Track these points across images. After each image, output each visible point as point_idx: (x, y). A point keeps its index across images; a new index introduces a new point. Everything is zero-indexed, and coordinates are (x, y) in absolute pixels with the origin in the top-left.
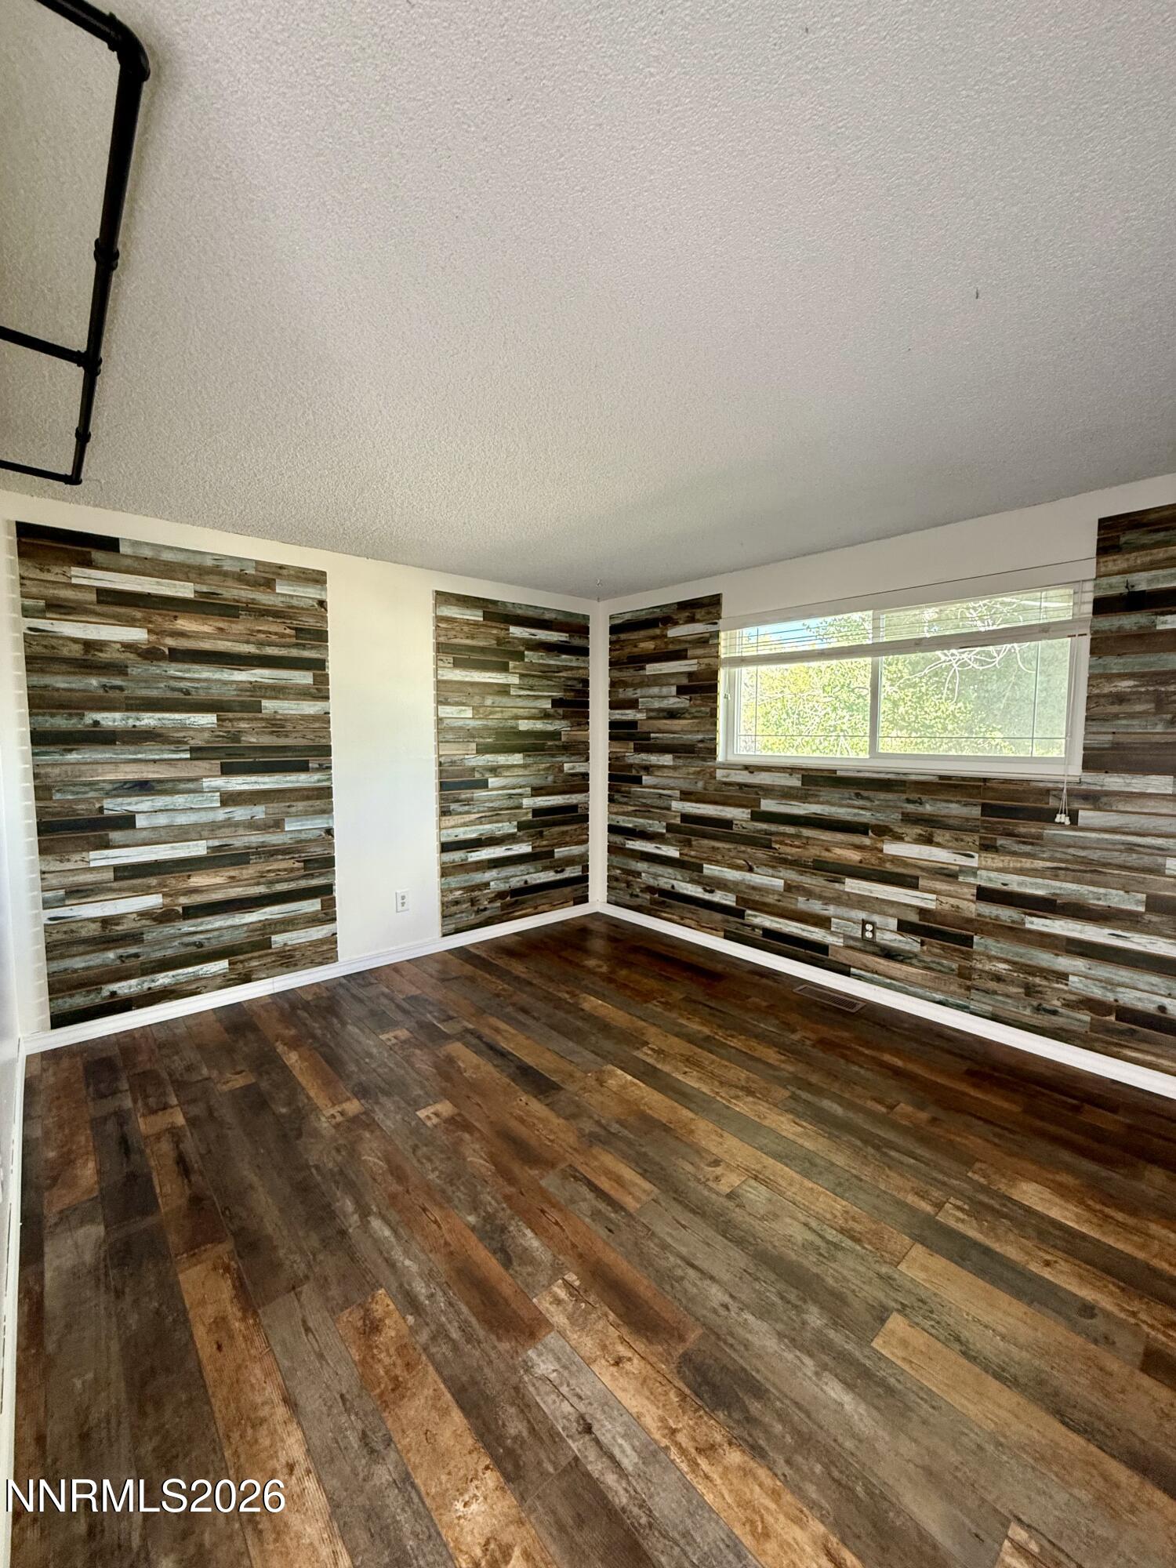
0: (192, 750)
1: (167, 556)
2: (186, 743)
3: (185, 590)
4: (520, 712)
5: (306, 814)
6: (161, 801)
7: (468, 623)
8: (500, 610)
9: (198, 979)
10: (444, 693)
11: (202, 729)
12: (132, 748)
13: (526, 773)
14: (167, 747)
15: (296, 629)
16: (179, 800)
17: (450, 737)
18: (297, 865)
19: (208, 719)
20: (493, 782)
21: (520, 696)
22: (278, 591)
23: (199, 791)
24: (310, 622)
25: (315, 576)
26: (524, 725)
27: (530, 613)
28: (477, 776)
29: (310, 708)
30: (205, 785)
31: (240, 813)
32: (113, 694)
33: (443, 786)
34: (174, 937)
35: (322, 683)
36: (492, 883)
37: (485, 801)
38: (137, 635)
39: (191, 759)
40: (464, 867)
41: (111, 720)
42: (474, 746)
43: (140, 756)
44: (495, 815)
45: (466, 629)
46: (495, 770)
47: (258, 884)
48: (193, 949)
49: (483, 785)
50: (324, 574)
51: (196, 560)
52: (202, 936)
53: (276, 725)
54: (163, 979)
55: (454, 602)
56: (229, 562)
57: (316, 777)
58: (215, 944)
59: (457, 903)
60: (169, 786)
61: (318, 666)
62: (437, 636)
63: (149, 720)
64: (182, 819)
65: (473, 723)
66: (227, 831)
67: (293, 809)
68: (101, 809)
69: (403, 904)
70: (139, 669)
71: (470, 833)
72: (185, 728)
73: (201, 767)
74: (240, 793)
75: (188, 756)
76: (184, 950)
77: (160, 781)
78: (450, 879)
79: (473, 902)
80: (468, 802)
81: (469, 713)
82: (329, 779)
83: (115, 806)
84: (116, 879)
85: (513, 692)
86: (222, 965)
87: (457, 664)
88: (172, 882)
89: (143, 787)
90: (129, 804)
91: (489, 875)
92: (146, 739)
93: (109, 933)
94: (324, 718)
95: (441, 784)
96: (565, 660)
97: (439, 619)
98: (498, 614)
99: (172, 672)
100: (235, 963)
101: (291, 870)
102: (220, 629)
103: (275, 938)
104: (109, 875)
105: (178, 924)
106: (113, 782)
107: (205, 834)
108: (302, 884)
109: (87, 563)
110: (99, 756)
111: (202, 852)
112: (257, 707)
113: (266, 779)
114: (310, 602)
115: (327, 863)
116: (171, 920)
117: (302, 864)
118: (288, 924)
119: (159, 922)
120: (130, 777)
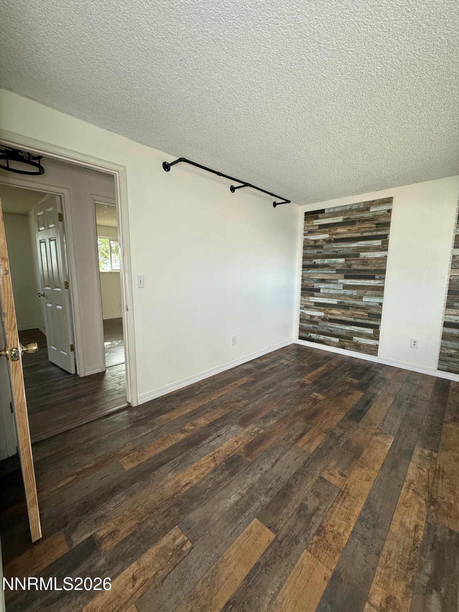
0: (337, 270)
1: (337, 210)
2: (335, 268)
3: (340, 219)
5: (372, 296)
6: (327, 285)
9: (330, 341)
11: (340, 264)
12: (321, 269)
14: (330, 269)
15: (377, 224)
16: (331, 286)
19: (342, 260)
22: (371, 211)
23: (337, 283)
24: (383, 220)
25: (387, 200)
29: (379, 254)
30: (339, 281)
31: (348, 292)
32: (320, 254)
33: (451, 292)
34: (325, 326)
35: (385, 244)
38: (326, 236)
39: (336, 273)
41: (318, 261)
43: (323, 272)
47: (351, 317)
48: (330, 332)
50: (392, 198)
51: (345, 208)
52: (333, 329)
53: (365, 261)
54: (322, 337)
56: (355, 205)
57: (378, 282)
58: (335, 333)
59: (451, 355)
60: (329, 281)
61: (385, 237)
63: (326, 261)
64: (332, 292)
66: (344, 298)
67: (367, 293)
68: (313, 286)
69: (414, 345)
70: (326, 246)
72: (335, 263)
73: (339, 276)
74: (349, 285)
76: (327, 331)
77: (327, 279)
78: (448, 342)
82: (384, 283)
83: (317, 286)
84: (315, 306)
86: (336, 340)
88: (327, 310)
89: (323, 281)
90: (319, 285)
92: (325, 267)
93: (311, 320)
94: (385, 258)
99: (334, 246)
100: (341, 341)
101: (363, 316)
102: (349, 230)
103: (354, 338)
104: (313, 304)
105: (327, 323)
106: (316, 279)
107: (337, 297)
108: (367, 322)
109: (317, 218)
110: (314, 272)
111: (336, 303)
112: (358, 256)
113: (358, 281)
114: (384, 211)
115: (379, 317)
116: (325, 321)
117: (367, 314)
118: (360, 335)
119: (323, 321)
120: (320, 278)
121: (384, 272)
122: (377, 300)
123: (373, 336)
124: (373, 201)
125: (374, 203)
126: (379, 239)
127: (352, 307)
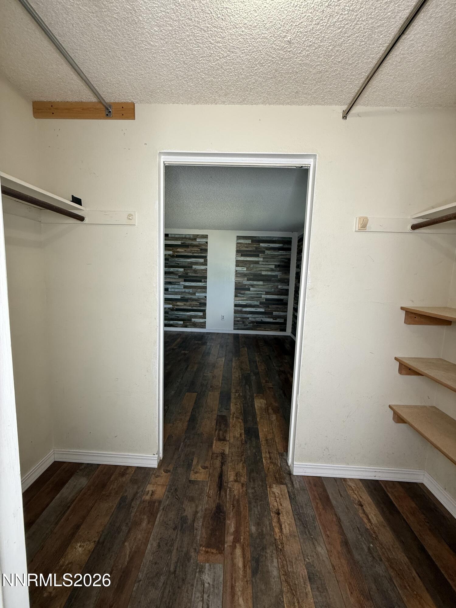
0: (179, 276)
1: (176, 236)
3: (179, 243)
4: (263, 269)
5: (200, 292)
6: (173, 286)
7: (246, 244)
8: (257, 239)
9: (177, 324)
10: (238, 264)
11: (181, 272)
13: (263, 287)
14: (174, 275)
15: (201, 249)
16: (176, 286)
17: (239, 275)
18: (198, 304)
19: (182, 270)
20: (251, 289)
21: (263, 264)
22: (197, 241)
23: (180, 285)
24: (204, 247)
25: (205, 236)
26: (264, 273)
27: (268, 239)
28: (247, 287)
29: (203, 267)
30: (181, 283)
31: (187, 290)
33: (236, 289)
34: (174, 314)
35: (206, 262)
36: (250, 318)
37: (249, 294)
38: (171, 253)
40: (241, 312)
42: (246, 278)
44: (252, 298)
45: (245, 245)
46: (253, 286)
47: (190, 306)
48: (177, 317)
49: (249, 290)
50: (207, 235)
51: (181, 236)
52: (179, 315)
53: (195, 271)
54: (171, 322)
55: (242, 238)
56: (188, 236)
57: (203, 284)
58: (180, 318)
59: (238, 321)
60: (174, 283)
61: (205, 257)
62: (237, 248)
63: (172, 270)
64: (176, 290)
65: (246, 272)
66: (184, 294)
67: (198, 291)
69: (223, 318)
70: (171, 259)
71: (244, 303)
72: (178, 271)
73: (180, 280)
74: (187, 286)
75: (178, 277)
76: (175, 317)
77: (173, 282)
78: (237, 314)
79: (243, 322)
80: (244, 294)
81: (245, 269)
82: (206, 284)
85: (260, 263)
86: (181, 322)
87: (242, 255)
88: (174, 303)
89: (170, 283)
90: (168, 286)
91: (249, 316)
92: (171, 274)
94: (206, 270)
95: (236, 288)
96: (281, 253)
97: (237, 243)
98: (256, 240)
99: (176, 260)
100: (184, 323)
101: (197, 305)
102: (185, 250)
103: (192, 319)
107: (180, 294)
108: (199, 308)
111: (180, 298)
112: (192, 267)
113: (192, 283)
114: (204, 242)
115: (205, 304)
116: (173, 311)
117: (199, 304)
118: (196, 317)
120: (168, 281)
121: (206, 278)
122: (203, 295)
123: (203, 316)
124: (198, 235)
125: (199, 236)
126: (203, 258)
127: (190, 300)
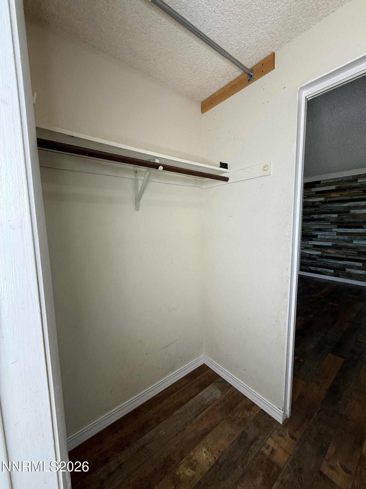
0: (331, 222)
1: (330, 181)
2: (330, 221)
3: (333, 187)
5: (360, 240)
6: (323, 233)
9: (326, 272)
11: (334, 218)
12: (318, 222)
14: (325, 222)
15: (363, 190)
16: (327, 233)
19: (336, 215)
22: (359, 181)
23: (332, 231)
30: (333, 230)
31: (341, 237)
32: (317, 211)
34: (322, 261)
38: (322, 199)
39: (331, 224)
41: (316, 216)
43: (320, 224)
47: (344, 255)
48: (326, 265)
51: (337, 180)
52: (328, 263)
53: (354, 216)
54: (319, 269)
56: (345, 178)
57: (365, 230)
58: (330, 266)
60: (325, 230)
63: (323, 216)
64: (327, 237)
66: (337, 241)
67: (356, 238)
68: (312, 233)
70: (322, 206)
72: (330, 217)
73: (333, 226)
74: (342, 233)
75: (330, 224)
76: (324, 265)
77: (323, 229)
83: (315, 233)
84: (313, 247)
86: (332, 271)
88: (324, 250)
89: (320, 230)
90: (317, 233)
92: (322, 220)
93: (310, 257)
99: (329, 206)
100: (335, 272)
101: (354, 253)
102: (341, 195)
103: (347, 269)
104: (312, 246)
105: (324, 259)
106: (314, 228)
107: (332, 241)
109: (315, 187)
110: (312, 223)
111: (331, 245)
112: (349, 212)
113: (348, 230)
116: (322, 258)
117: (357, 253)
118: (351, 267)
119: (320, 258)
120: (318, 228)
122: (365, 243)
123: (362, 268)
125: (361, 176)
126: (365, 201)
127: (345, 248)
